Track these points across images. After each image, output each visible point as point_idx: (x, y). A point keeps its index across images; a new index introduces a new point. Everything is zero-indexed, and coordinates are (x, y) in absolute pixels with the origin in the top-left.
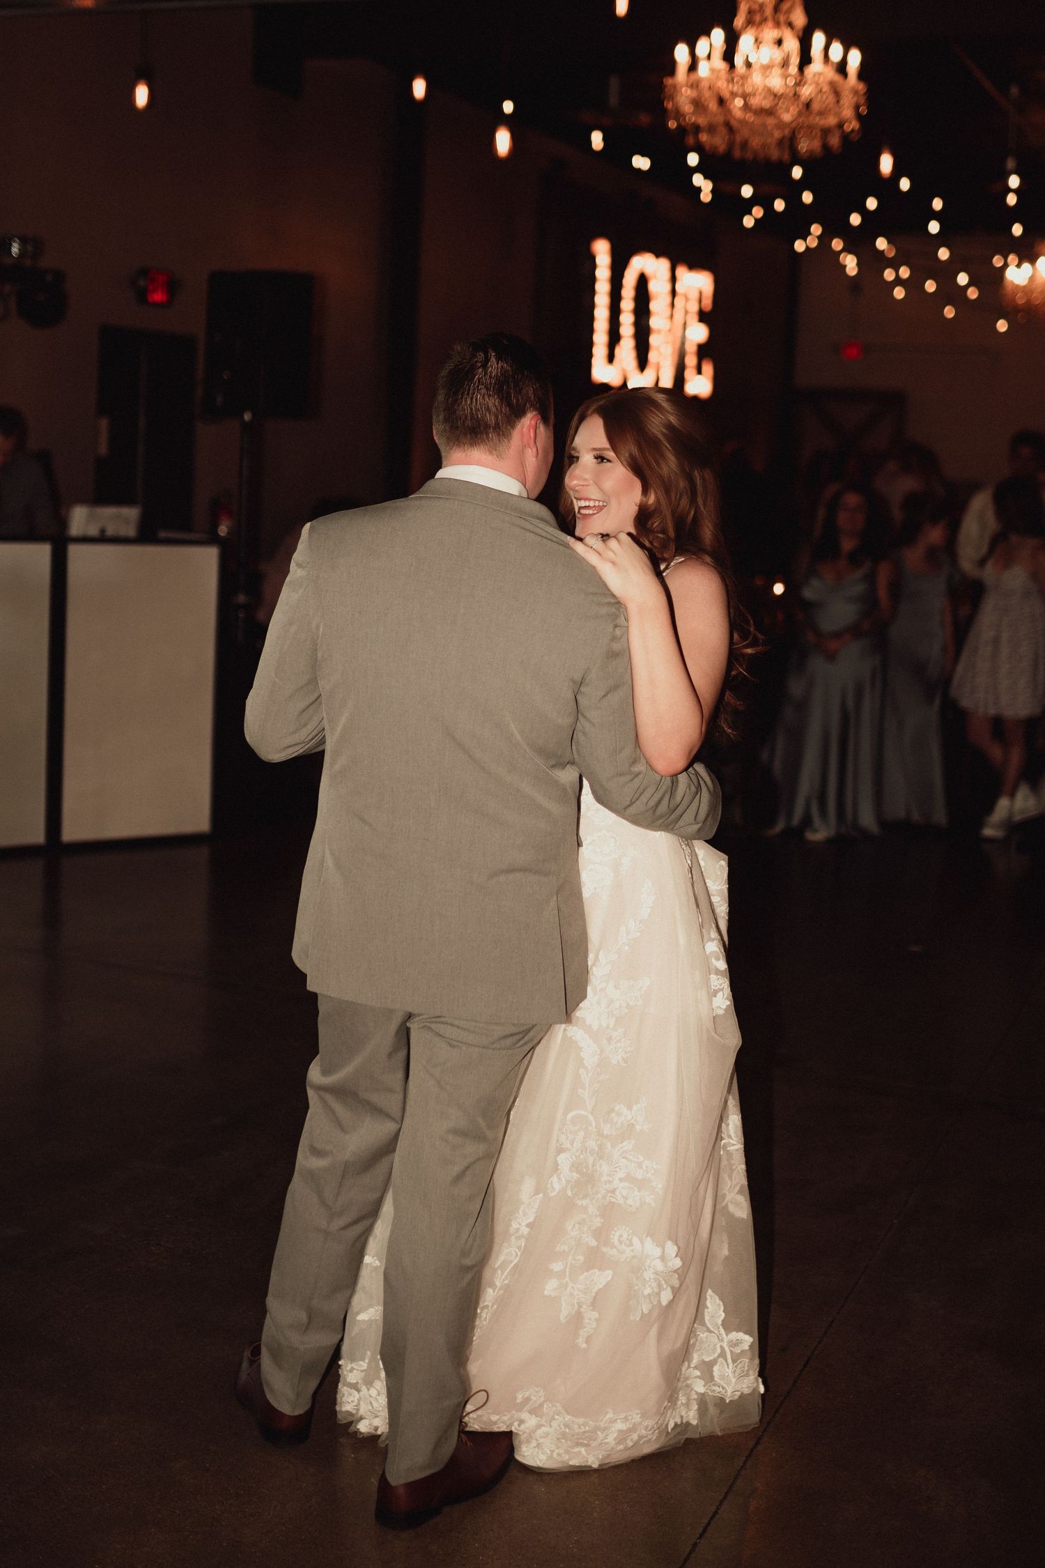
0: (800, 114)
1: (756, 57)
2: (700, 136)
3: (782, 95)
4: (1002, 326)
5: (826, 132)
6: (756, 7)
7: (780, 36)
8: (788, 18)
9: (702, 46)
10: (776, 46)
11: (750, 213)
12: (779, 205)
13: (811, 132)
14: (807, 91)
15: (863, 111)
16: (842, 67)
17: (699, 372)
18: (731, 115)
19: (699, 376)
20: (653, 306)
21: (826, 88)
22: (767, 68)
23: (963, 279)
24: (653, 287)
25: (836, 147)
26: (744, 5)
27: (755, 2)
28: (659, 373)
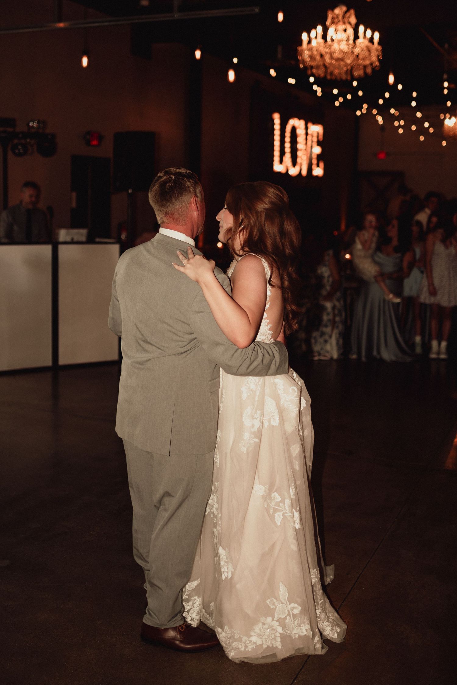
0: (354, 60)
1: (336, 37)
2: (313, 70)
3: (346, 52)
4: (444, 143)
5: (365, 67)
6: (335, 16)
7: (345, 28)
8: (349, 20)
9: (313, 33)
10: (344, 32)
11: (338, 100)
12: (349, 97)
13: (359, 67)
14: (357, 50)
15: (381, 58)
16: (371, 40)
17: (318, 166)
18: (326, 61)
19: (318, 168)
20: (298, 139)
21: (365, 49)
22: (340, 41)
23: (426, 125)
24: (298, 131)
25: (370, 73)
26: (330, 16)
27: (335, 14)
28: (302, 167)
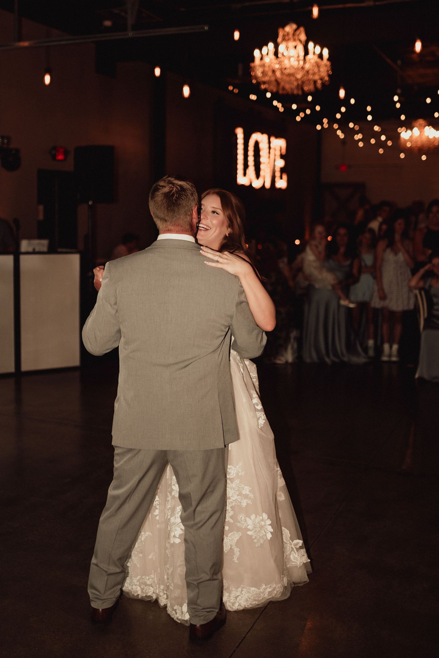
0: (304, 75)
1: (287, 53)
2: (265, 85)
3: (298, 68)
4: (402, 156)
5: (315, 82)
6: (286, 33)
7: (295, 45)
8: (299, 37)
9: (265, 50)
10: (294, 48)
11: (299, 115)
12: (308, 112)
13: (310, 82)
14: (307, 66)
15: (330, 73)
16: (321, 56)
17: (281, 178)
18: (277, 77)
19: (281, 180)
20: (261, 153)
21: (314, 65)
22: (289, 58)
23: (383, 138)
24: (261, 146)
25: (320, 87)
26: (281, 33)
27: (285, 32)
28: (265, 180)
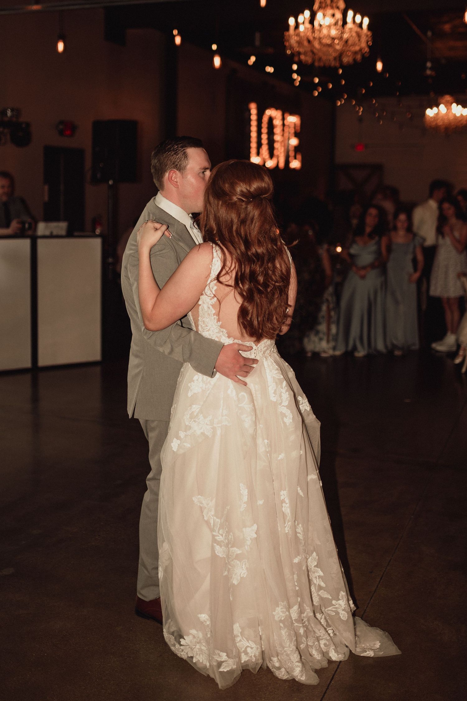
0: (343, 46)
1: (323, 22)
2: (300, 56)
3: (335, 38)
5: (354, 53)
7: (333, 13)
8: (337, 5)
9: (301, 19)
10: (332, 17)
11: (316, 90)
12: (329, 86)
13: (349, 53)
14: (346, 36)
15: (370, 44)
16: (360, 25)
17: (295, 158)
18: (313, 47)
20: (275, 131)
21: (354, 34)
22: (329, 26)
24: (274, 122)
25: (359, 59)
26: (318, 1)
28: (279, 159)
